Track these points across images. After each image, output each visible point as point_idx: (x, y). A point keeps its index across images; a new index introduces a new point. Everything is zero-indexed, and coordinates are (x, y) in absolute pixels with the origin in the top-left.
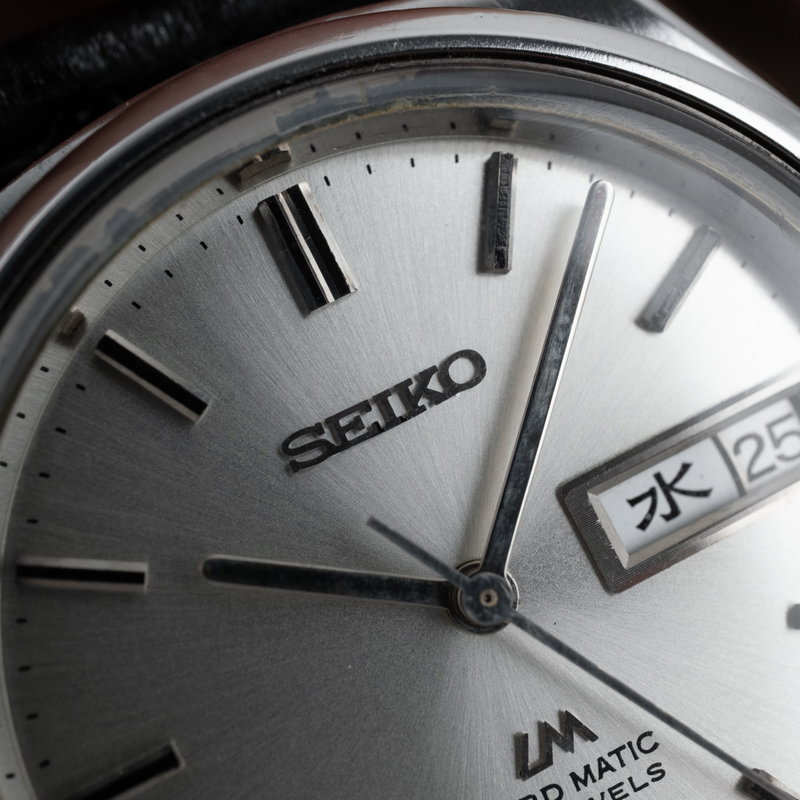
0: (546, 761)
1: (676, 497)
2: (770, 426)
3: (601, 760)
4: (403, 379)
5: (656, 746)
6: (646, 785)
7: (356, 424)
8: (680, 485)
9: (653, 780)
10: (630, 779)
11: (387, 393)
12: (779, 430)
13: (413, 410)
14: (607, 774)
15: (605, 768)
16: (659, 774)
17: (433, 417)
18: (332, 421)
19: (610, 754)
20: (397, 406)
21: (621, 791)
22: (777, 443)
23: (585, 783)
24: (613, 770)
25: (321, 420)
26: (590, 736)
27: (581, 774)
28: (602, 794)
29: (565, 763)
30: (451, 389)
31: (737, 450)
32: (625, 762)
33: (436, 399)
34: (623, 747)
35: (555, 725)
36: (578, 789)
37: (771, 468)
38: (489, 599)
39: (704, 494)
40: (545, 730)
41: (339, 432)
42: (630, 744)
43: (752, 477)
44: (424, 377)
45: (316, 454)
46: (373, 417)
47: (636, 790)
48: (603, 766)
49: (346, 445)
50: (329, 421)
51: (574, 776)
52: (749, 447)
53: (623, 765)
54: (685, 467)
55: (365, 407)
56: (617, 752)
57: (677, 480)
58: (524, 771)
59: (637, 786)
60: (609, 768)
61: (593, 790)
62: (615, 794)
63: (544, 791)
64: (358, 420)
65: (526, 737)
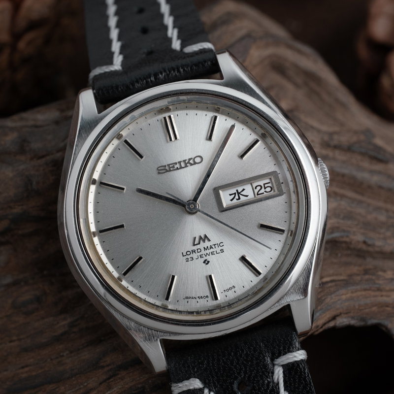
0: (199, 243)
1: (240, 195)
2: (264, 184)
5: (223, 245)
6: (219, 253)
7: (173, 167)
8: (241, 193)
9: (221, 252)
10: (216, 251)
11: (181, 161)
12: (266, 186)
13: (186, 166)
14: (211, 249)
15: (211, 247)
16: (223, 251)
17: (190, 168)
18: (169, 165)
19: (213, 245)
20: (183, 165)
21: (214, 253)
22: (265, 188)
25: (166, 165)
26: (209, 240)
27: (206, 248)
28: (210, 253)
29: (202, 245)
30: (195, 163)
31: (256, 188)
33: (191, 165)
35: (203, 237)
36: (205, 251)
37: (263, 193)
38: (192, 206)
39: (247, 196)
40: (200, 238)
41: (170, 168)
42: (218, 244)
43: (258, 194)
44: (190, 159)
45: (164, 171)
46: (178, 166)
47: (217, 253)
49: (170, 171)
50: (168, 165)
51: (204, 248)
52: (259, 188)
53: (215, 248)
54: (244, 190)
55: (176, 163)
56: (215, 245)
57: (241, 192)
58: (194, 245)
60: (212, 248)
61: (208, 252)
62: (212, 253)
63: (197, 249)
64: (174, 166)
65: (195, 238)
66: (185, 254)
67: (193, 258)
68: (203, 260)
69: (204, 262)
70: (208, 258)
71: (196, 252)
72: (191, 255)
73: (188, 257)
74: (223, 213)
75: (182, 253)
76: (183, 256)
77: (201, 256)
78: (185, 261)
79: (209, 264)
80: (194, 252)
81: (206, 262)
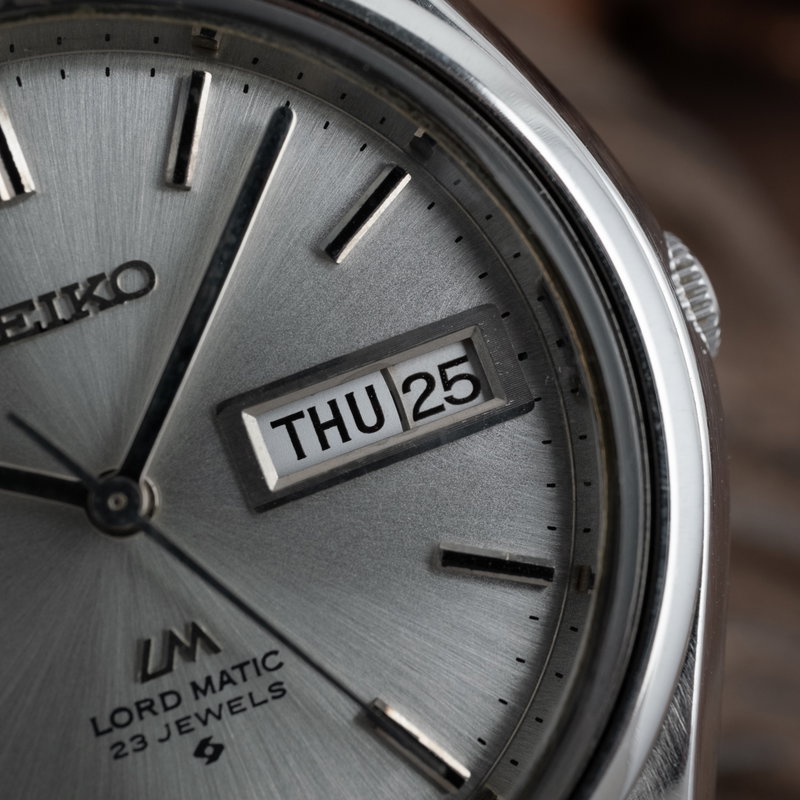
0: (168, 669)
2: (442, 368)
3: (223, 673)
5: (280, 665)
6: (265, 701)
9: (274, 698)
10: (251, 695)
11: (52, 295)
12: (451, 373)
13: (78, 315)
14: (228, 688)
15: (226, 680)
16: (280, 693)
17: (98, 324)
19: (233, 668)
20: (61, 310)
21: (239, 705)
22: (447, 385)
23: (204, 692)
24: (234, 683)
26: (213, 648)
27: (202, 685)
28: (221, 706)
29: (184, 674)
30: (120, 298)
31: (406, 388)
32: (248, 676)
33: (104, 305)
34: (247, 663)
35: (182, 635)
36: (197, 698)
37: (441, 408)
38: (117, 502)
40: (171, 641)
42: (255, 661)
43: (417, 416)
44: (94, 281)
46: (39, 314)
47: (254, 705)
48: (225, 678)
49: (5, 341)
51: (195, 686)
52: (419, 386)
53: (245, 679)
55: (28, 306)
56: (241, 667)
58: (145, 676)
59: (257, 701)
60: (231, 681)
61: (210, 701)
62: (234, 707)
63: (163, 696)
64: (20, 318)
65: (148, 643)
66: (104, 724)
67: (144, 742)
68: (190, 743)
69: (199, 752)
70: (215, 730)
71: (158, 707)
72: (137, 727)
73: (124, 735)
74: (270, 513)
75: (94, 721)
76: (98, 733)
77: (182, 727)
78: (106, 755)
79: (223, 756)
80: (150, 708)
81: (209, 751)
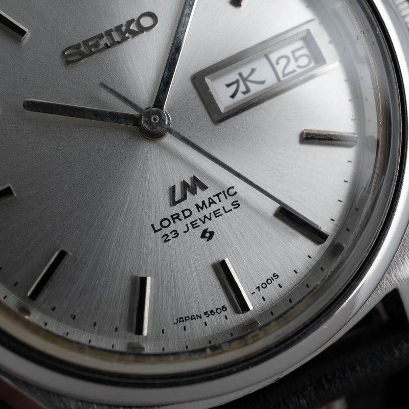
0: (184, 198)
1: (249, 84)
2: (293, 52)
3: (210, 199)
4: (119, 24)
5: (236, 193)
6: (231, 210)
7: (96, 45)
8: (251, 78)
9: (234, 208)
10: (223, 207)
11: (111, 30)
12: (297, 54)
13: (124, 39)
14: (213, 205)
15: (211, 202)
16: (237, 206)
18: (85, 43)
19: (214, 196)
20: (117, 38)
21: (219, 213)
22: (296, 60)
23: (202, 208)
24: (216, 203)
25: (80, 42)
26: (204, 187)
27: (201, 205)
28: (210, 214)
29: (192, 201)
30: (142, 29)
31: (277, 63)
32: (221, 199)
33: (134, 34)
34: (220, 193)
35: (189, 182)
36: (199, 211)
37: (294, 71)
38: (155, 119)
39: (263, 82)
40: (184, 185)
41: (90, 47)
42: (224, 192)
43: (284, 75)
44: (129, 23)
45: (78, 57)
46: (105, 40)
47: (226, 212)
48: (211, 201)
49: (91, 54)
50: (83, 42)
51: (197, 206)
53: (220, 201)
54: (253, 71)
55: (100, 37)
56: (218, 195)
57: (249, 75)
58: (174, 203)
59: (227, 211)
60: (214, 202)
61: (206, 212)
62: (216, 214)
63: (183, 212)
64: (97, 42)
65: (174, 187)
66: (158, 227)
67: (177, 233)
68: (198, 232)
69: (203, 236)
70: (210, 225)
71: (182, 217)
72: (173, 227)
73: (167, 231)
74: (222, 124)
75: (152, 225)
76: (155, 231)
77: (194, 225)
78: (160, 241)
79: (214, 237)
80: (178, 218)
81: (208, 235)
